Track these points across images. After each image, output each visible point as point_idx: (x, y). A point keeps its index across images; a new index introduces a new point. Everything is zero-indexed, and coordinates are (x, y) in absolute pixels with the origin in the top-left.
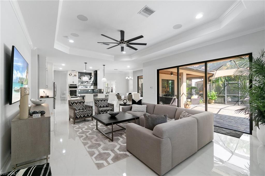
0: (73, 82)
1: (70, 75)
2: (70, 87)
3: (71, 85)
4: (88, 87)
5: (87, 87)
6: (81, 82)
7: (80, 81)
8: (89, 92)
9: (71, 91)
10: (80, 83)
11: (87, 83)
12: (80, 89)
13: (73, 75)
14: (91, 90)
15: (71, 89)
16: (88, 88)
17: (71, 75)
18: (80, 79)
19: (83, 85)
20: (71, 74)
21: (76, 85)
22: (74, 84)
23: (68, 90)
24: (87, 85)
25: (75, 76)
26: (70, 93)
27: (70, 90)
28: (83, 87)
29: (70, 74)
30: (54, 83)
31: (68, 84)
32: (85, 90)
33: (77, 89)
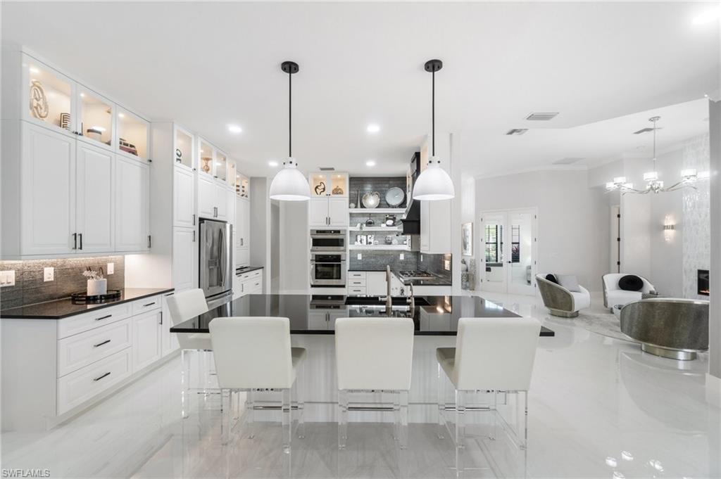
0: (328, 221)
2: (314, 240)
3: (318, 232)
4: (394, 241)
5: (390, 243)
6: (366, 219)
7: (363, 215)
8: (401, 262)
9: (319, 258)
10: (359, 225)
11: (390, 222)
12: (363, 252)
13: (329, 190)
14: (410, 256)
15: (320, 248)
16: (395, 247)
17: (324, 189)
18: (362, 206)
19: (376, 233)
20: (322, 186)
21: (338, 232)
22: (329, 228)
23: (308, 253)
24: (390, 233)
25: (337, 191)
26: (316, 265)
27: (317, 256)
28: (372, 240)
29: (317, 187)
30: (201, 220)
31: (309, 229)
32: (383, 254)
33: (344, 250)
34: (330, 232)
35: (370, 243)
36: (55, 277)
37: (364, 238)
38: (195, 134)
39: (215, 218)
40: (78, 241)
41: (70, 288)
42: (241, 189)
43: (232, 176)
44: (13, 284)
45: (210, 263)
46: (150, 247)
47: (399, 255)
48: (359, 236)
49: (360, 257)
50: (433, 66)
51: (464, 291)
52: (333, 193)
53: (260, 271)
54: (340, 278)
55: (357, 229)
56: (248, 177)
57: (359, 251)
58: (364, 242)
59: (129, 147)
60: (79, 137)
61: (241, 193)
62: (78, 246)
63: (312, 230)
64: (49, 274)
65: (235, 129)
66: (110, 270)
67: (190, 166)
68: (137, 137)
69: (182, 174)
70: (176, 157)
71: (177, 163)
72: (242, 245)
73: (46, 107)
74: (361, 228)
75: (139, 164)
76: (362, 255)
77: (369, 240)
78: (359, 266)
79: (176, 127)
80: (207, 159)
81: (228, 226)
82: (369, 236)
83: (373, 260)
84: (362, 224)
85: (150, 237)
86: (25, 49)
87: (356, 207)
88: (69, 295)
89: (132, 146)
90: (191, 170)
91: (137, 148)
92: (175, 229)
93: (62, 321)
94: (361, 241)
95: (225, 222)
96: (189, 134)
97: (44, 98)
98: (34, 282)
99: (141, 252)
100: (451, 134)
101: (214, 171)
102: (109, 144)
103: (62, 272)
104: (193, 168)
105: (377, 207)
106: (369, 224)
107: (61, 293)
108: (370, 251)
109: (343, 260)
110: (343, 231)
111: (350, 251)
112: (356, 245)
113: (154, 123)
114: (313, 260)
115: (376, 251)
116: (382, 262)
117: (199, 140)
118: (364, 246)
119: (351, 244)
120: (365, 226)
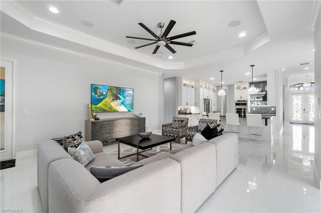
0: (241, 98)
1: (238, 88)
2: (237, 104)
3: (238, 101)
7: (255, 94)
10: (253, 98)
12: (256, 107)
13: (242, 88)
15: (238, 106)
17: (240, 88)
21: (245, 101)
22: (241, 100)
23: (234, 108)
25: (245, 88)
26: (237, 111)
27: (237, 108)
28: (259, 103)
30: (205, 99)
32: (264, 108)
33: (247, 107)
35: (258, 104)
37: (256, 103)
39: (208, 99)
41: (184, 112)
42: (214, 90)
43: (212, 87)
45: (206, 109)
47: (271, 109)
48: (254, 102)
49: (254, 109)
50: (252, 66)
52: (243, 89)
55: (253, 100)
57: (254, 107)
58: (256, 104)
61: (214, 91)
63: (235, 101)
65: (212, 79)
66: (189, 109)
67: (203, 88)
68: (193, 84)
69: (201, 90)
71: (200, 88)
72: (214, 105)
74: (254, 99)
77: (258, 103)
78: (254, 112)
79: (200, 81)
80: (206, 85)
81: (211, 100)
82: (258, 102)
83: (259, 110)
85: (195, 103)
86: (183, 77)
89: (192, 86)
91: (194, 86)
92: (200, 101)
94: (255, 104)
95: (210, 99)
99: (194, 106)
101: (207, 88)
103: (184, 109)
105: (261, 92)
106: (257, 98)
108: (258, 107)
109: (247, 110)
110: (247, 100)
111: (251, 107)
112: (253, 105)
113: (197, 81)
114: (235, 110)
115: (261, 107)
116: (264, 111)
117: (204, 82)
118: (256, 105)
119: (251, 104)
120: (256, 98)
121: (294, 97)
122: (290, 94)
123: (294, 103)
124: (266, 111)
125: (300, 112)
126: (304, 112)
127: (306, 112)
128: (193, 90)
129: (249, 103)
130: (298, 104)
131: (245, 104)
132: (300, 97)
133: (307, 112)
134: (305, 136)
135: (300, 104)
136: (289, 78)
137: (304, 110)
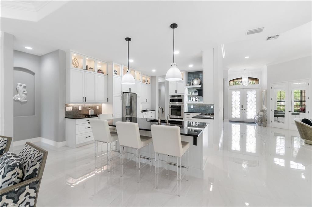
0: (176, 92)
2: (172, 100)
3: (172, 96)
7: (194, 88)
9: (173, 107)
10: (190, 93)
12: (194, 105)
15: (173, 103)
18: (193, 85)
21: (180, 96)
23: (169, 104)
26: (172, 110)
28: (198, 99)
30: (124, 92)
31: (169, 95)
33: (183, 104)
34: (177, 96)
35: (197, 101)
36: (82, 109)
37: (194, 98)
38: (121, 64)
39: (130, 92)
40: (84, 99)
42: (146, 81)
44: (71, 110)
46: (107, 101)
47: (211, 106)
48: (192, 98)
49: (192, 107)
50: (174, 26)
51: (259, 127)
53: (154, 112)
54: (181, 115)
55: (190, 95)
56: (149, 76)
57: (192, 104)
59: (101, 71)
60: (85, 71)
62: (85, 100)
63: (170, 96)
64: (80, 108)
66: (98, 108)
67: (120, 75)
68: (104, 68)
69: (116, 78)
70: (114, 72)
71: (114, 76)
72: (146, 101)
73: (78, 64)
74: (192, 94)
75: (104, 76)
76: (193, 106)
77: (196, 100)
78: (192, 111)
79: (114, 63)
82: (196, 98)
83: (197, 108)
84: (192, 92)
85: (107, 98)
86: (71, 50)
87: (190, 85)
88: (84, 115)
89: (102, 71)
90: (120, 76)
91: (104, 72)
92: (114, 96)
93: (77, 120)
94: (193, 100)
96: (119, 65)
97: (78, 61)
98: (77, 110)
99: (105, 103)
100: (214, 48)
102: (94, 71)
103: (84, 108)
104: (121, 75)
105: (199, 85)
106: (196, 92)
107: (83, 114)
108: (197, 104)
109: (183, 108)
110: (183, 95)
111: (188, 104)
112: (190, 102)
113: (109, 63)
114: (170, 108)
115: (200, 104)
116: (202, 109)
117: (123, 66)
118: (194, 102)
119: (188, 101)
120: (193, 93)
121: (233, 93)
122: (229, 89)
123: (232, 100)
124: (205, 109)
125: (238, 110)
126: (242, 109)
127: (243, 109)
128: (101, 77)
129: (186, 99)
130: (237, 101)
131: (181, 100)
132: (239, 93)
133: (245, 109)
134: (243, 135)
135: (238, 100)
136: (229, 70)
137: (242, 107)
